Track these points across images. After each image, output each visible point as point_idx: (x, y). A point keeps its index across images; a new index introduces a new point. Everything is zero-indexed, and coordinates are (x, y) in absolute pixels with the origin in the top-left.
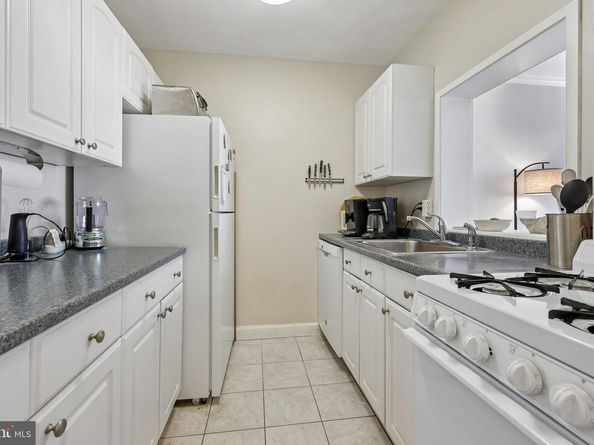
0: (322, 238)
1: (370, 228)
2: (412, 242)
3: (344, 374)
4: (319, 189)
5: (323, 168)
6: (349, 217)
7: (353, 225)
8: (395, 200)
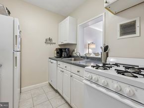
0: (50, 58)
1: (63, 55)
2: (73, 59)
3: (57, 94)
4: (49, 45)
5: (50, 39)
6: (57, 53)
7: (59, 55)
8: (69, 49)
